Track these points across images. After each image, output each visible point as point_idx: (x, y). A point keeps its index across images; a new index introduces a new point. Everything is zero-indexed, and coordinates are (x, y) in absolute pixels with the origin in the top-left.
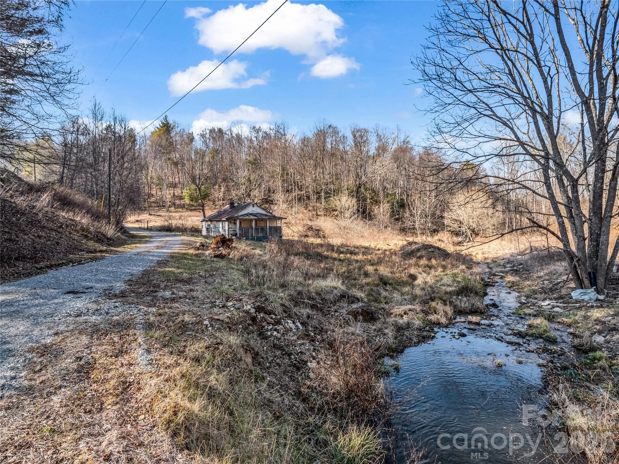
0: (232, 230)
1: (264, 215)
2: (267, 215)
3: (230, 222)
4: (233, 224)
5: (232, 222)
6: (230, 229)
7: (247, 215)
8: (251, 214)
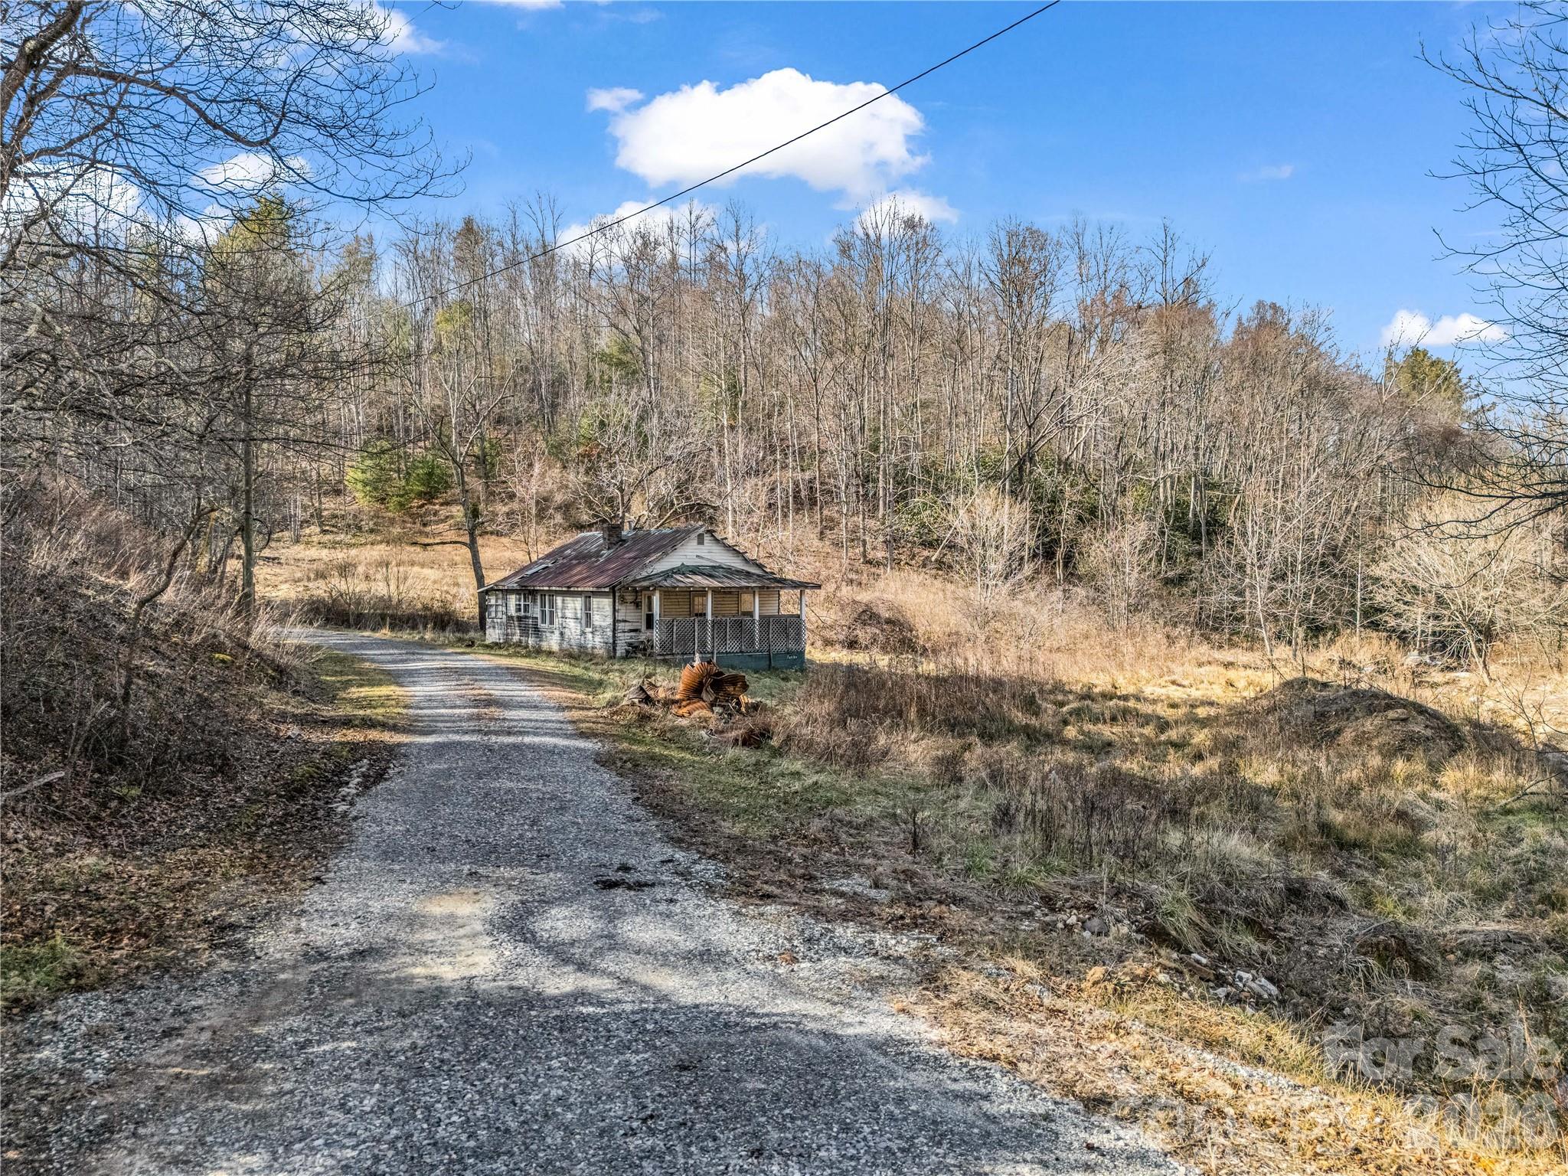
0: (628, 626)
1: (739, 572)
2: (748, 574)
3: (623, 601)
4: (632, 607)
5: (629, 598)
6: (620, 626)
7: (682, 570)
8: (695, 571)
